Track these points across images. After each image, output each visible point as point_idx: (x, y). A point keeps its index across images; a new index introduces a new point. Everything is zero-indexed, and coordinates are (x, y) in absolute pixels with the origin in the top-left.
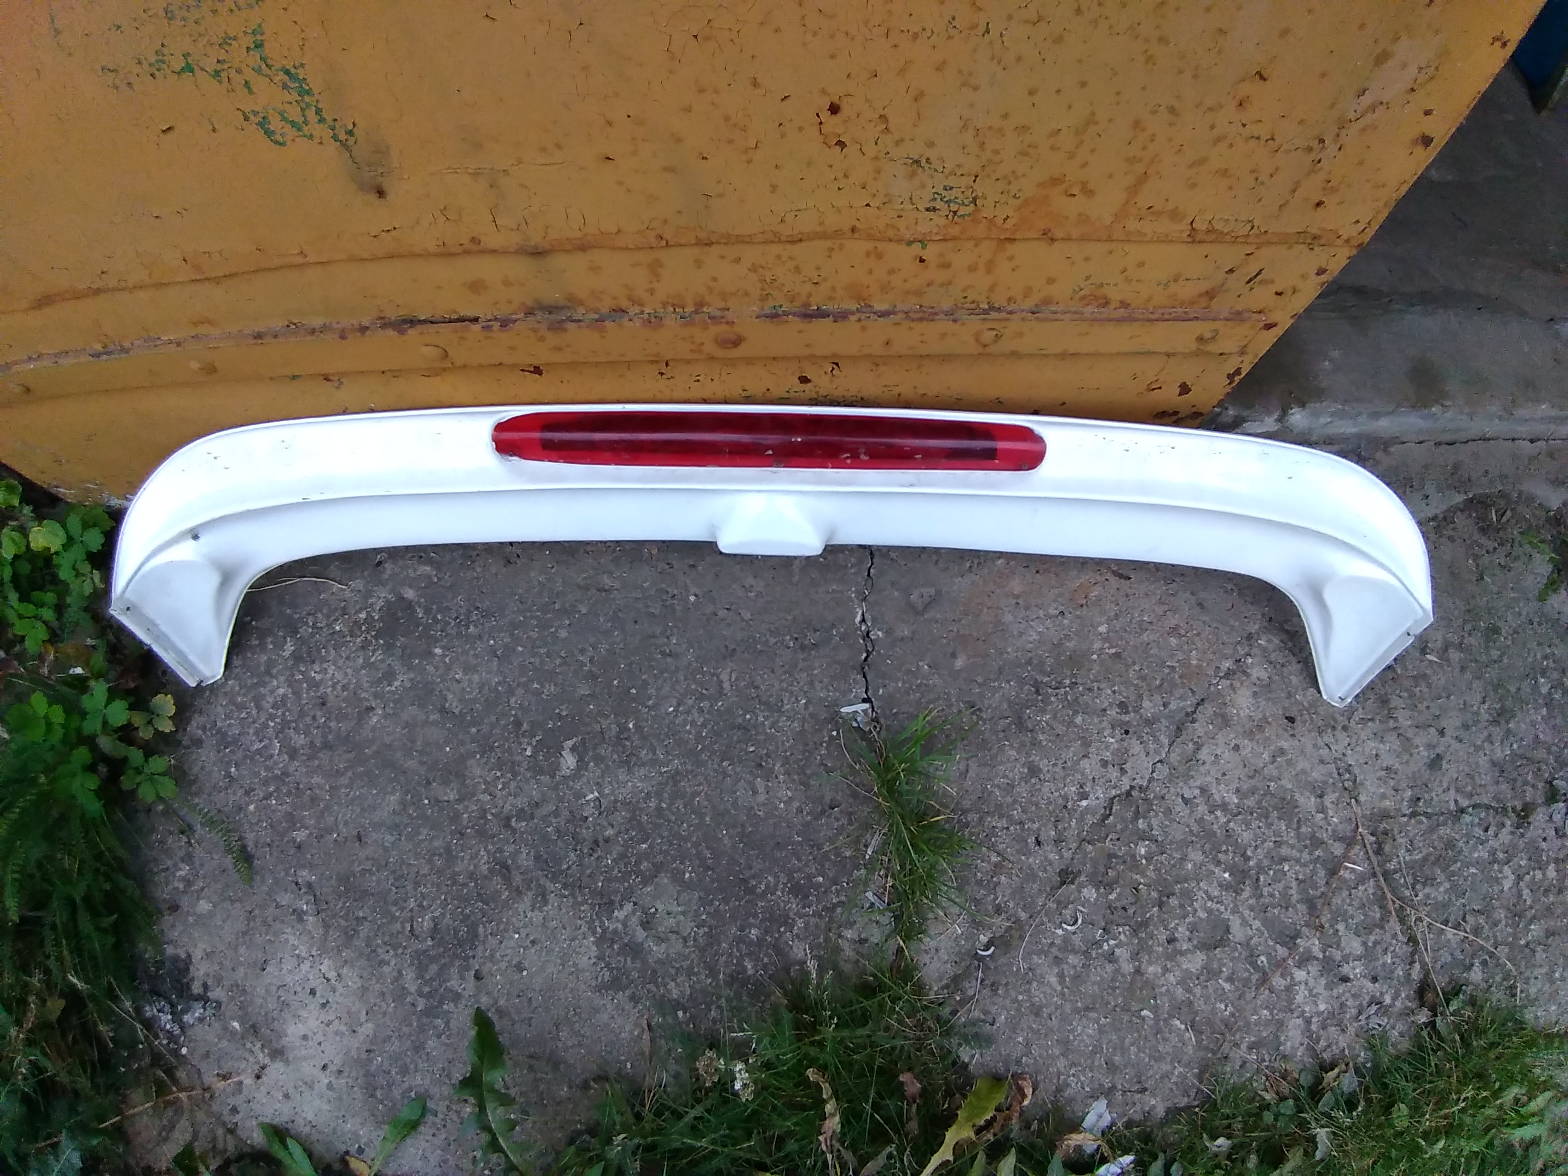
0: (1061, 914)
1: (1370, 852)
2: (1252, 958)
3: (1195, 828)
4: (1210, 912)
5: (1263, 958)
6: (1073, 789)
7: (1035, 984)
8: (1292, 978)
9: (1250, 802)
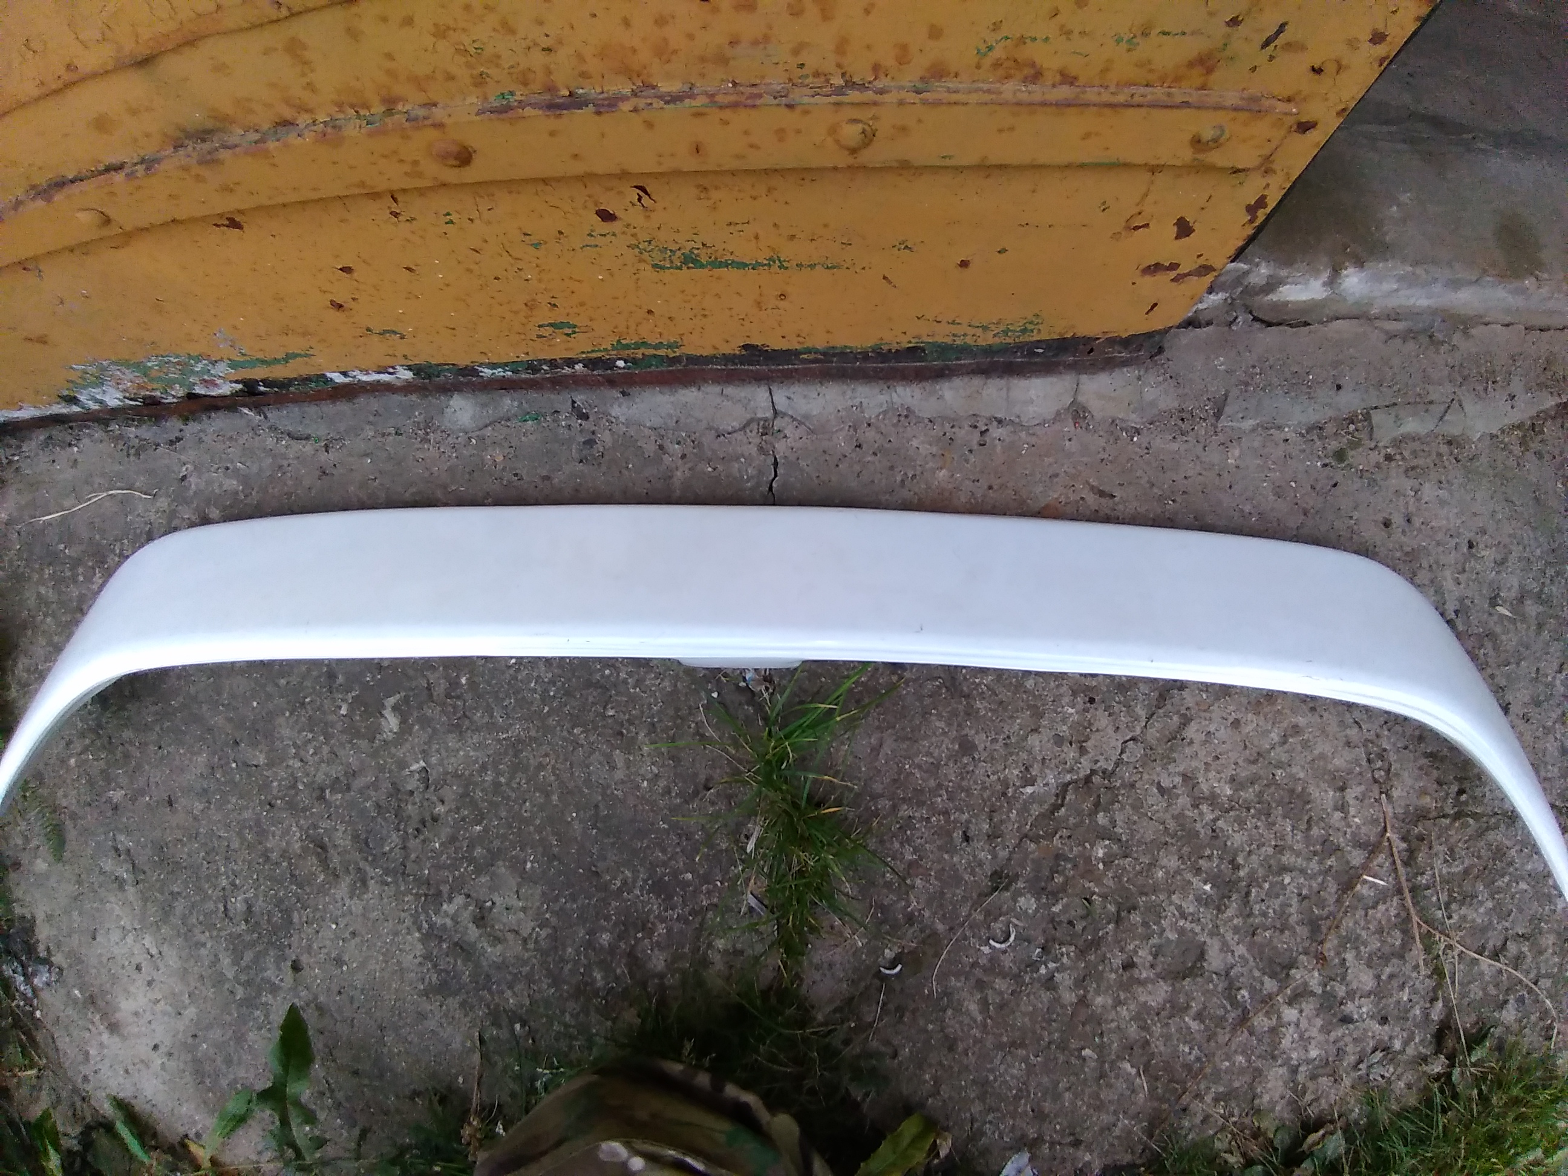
0: (989, 927)
1: (1398, 862)
2: (1231, 991)
3: (1172, 825)
4: (1182, 932)
5: (1244, 992)
6: (1016, 772)
7: (949, 1012)
8: (1279, 1017)
9: (1249, 794)
